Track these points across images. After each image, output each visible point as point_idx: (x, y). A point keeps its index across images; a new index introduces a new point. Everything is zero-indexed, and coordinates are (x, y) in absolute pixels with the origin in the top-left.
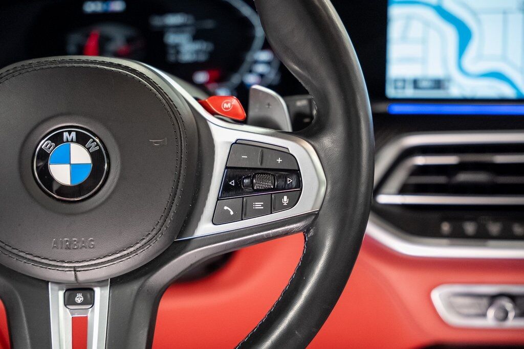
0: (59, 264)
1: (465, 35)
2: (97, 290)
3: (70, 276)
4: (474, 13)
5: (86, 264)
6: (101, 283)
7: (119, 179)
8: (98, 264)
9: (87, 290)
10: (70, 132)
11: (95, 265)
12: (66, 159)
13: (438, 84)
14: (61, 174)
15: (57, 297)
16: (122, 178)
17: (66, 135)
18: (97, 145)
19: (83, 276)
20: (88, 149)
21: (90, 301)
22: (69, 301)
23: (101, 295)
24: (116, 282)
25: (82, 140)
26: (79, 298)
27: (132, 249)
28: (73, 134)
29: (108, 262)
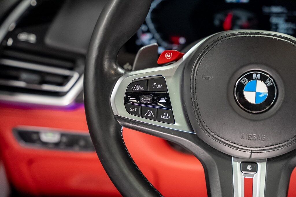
0: (243, 148)
2: (259, 165)
3: (247, 155)
5: (259, 149)
6: (261, 160)
7: (283, 103)
8: (266, 150)
9: (254, 163)
10: (257, 74)
11: (264, 150)
12: (253, 89)
14: (250, 97)
15: (236, 165)
16: (285, 102)
17: (254, 75)
18: (272, 82)
19: (254, 156)
20: (266, 84)
21: (255, 170)
22: (243, 169)
23: (262, 167)
24: (270, 160)
25: (263, 78)
26: (249, 168)
27: (285, 143)
28: (259, 75)
29: (272, 149)
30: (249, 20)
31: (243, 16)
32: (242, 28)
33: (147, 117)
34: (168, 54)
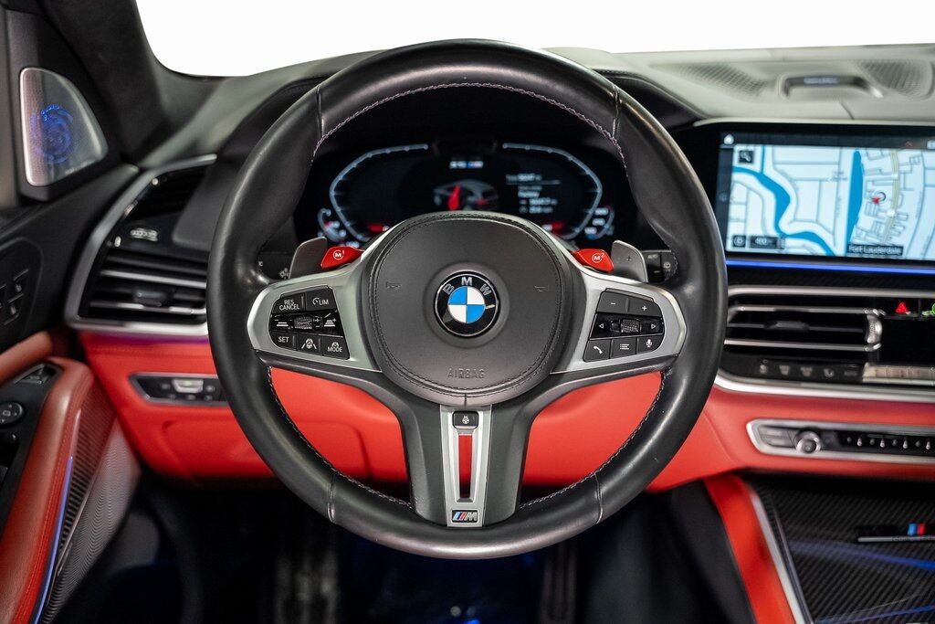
0: (453, 390)
1: (783, 200)
2: (481, 414)
3: (460, 401)
4: (791, 181)
5: (476, 391)
6: (484, 408)
7: (508, 319)
8: (486, 392)
9: (472, 413)
10: (467, 277)
11: (483, 392)
12: (463, 300)
13: (774, 242)
14: (458, 313)
15: (447, 418)
16: (510, 319)
17: (464, 279)
18: (490, 289)
19: (471, 402)
20: (482, 293)
21: (474, 423)
22: (457, 422)
23: (484, 418)
24: (496, 407)
25: (477, 284)
26: (466, 420)
27: (515, 380)
28: (470, 279)
29: (494, 390)
30: (485, 195)
31: (477, 189)
32: (475, 207)
33: (306, 350)
34: (338, 253)
